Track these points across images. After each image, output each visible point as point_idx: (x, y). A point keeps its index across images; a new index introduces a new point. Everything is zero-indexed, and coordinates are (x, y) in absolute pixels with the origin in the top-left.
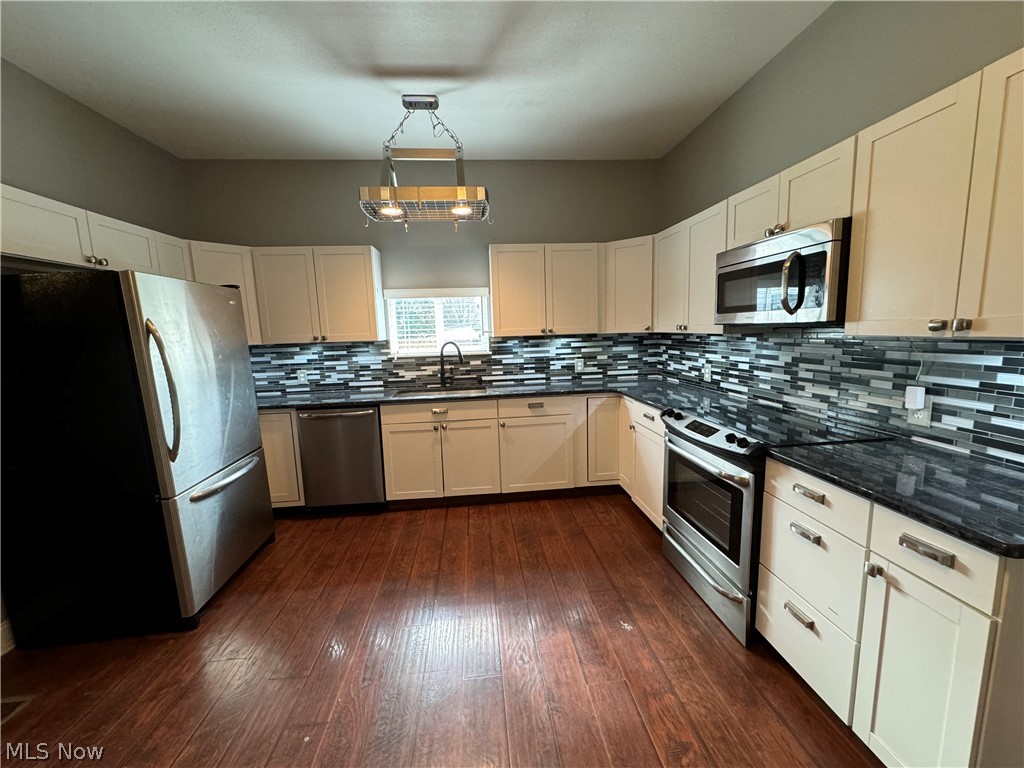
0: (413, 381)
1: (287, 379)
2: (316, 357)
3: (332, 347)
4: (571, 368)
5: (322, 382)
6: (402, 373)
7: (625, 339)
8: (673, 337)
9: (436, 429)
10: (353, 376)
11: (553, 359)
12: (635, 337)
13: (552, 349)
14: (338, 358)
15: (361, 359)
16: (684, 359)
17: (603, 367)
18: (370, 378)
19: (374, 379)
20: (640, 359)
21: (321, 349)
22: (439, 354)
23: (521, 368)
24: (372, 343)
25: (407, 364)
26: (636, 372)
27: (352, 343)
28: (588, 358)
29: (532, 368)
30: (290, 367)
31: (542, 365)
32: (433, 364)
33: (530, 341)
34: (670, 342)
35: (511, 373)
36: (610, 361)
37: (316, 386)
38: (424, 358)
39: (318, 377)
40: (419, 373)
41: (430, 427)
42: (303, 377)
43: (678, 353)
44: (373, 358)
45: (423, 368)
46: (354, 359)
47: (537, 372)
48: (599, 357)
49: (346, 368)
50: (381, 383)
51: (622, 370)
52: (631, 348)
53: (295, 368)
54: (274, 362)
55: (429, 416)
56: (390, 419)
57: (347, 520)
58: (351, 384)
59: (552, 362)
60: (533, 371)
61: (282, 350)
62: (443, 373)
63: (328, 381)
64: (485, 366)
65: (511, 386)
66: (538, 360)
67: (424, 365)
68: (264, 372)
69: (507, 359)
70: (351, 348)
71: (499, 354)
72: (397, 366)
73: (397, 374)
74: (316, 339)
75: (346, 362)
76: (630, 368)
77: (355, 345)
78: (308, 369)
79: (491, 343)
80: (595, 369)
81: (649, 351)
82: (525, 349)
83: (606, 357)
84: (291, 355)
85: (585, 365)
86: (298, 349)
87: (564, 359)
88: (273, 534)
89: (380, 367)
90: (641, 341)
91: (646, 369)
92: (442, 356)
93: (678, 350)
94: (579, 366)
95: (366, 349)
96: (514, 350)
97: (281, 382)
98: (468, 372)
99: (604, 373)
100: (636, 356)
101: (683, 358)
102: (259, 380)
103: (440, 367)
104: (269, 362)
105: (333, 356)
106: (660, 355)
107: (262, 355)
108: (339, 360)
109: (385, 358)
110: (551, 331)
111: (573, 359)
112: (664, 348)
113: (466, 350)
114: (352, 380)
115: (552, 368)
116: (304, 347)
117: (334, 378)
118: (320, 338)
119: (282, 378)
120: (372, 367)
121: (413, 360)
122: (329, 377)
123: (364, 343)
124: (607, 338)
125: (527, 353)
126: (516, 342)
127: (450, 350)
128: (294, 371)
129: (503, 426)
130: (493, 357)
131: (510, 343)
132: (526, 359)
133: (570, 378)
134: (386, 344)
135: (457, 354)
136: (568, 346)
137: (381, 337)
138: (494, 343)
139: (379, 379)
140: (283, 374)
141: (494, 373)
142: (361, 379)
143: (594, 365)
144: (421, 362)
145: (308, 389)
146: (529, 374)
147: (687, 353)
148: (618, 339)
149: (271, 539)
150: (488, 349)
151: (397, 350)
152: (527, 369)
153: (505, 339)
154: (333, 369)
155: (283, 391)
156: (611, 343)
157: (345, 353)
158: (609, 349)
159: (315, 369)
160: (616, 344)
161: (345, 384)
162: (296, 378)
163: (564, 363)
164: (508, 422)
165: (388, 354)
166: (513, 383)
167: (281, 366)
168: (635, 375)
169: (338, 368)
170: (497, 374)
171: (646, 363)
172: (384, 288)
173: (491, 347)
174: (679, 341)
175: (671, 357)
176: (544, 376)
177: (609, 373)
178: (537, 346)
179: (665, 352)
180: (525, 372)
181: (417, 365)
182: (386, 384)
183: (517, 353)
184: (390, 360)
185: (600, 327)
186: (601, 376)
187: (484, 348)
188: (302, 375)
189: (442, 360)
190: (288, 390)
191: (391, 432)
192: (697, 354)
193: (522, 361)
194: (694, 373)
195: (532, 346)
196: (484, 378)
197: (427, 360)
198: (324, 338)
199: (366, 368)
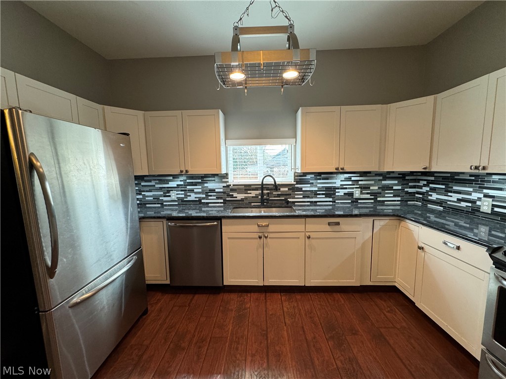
0: (242, 200)
1: (165, 196)
2: (182, 183)
3: (192, 177)
4: (351, 195)
5: (185, 199)
6: (235, 195)
7: (392, 175)
8: (436, 175)
9: (260, 238)
10: (204, 196)
11: (338, 189)
12: (399, 174)
13: (338, 181)
14: (195, 184)
15: (210, 185)
16: (451, 192)
17: (375, 195)
18: (215, 198)
19: (218, 198)
20: (402, 190)
21: (185, 178)
22: (261, 183)
23: (315, 194)
24: (217, 175)
25: (240, 189)
26: (399, 199)
27: (205, 174)
28: (363, 188)
29: (323, 194)
30: (166, 189)
31: (330, 192)
32: (256, 189)
33: (322, 176)
34: (433, 178)
35: (308, 197)
36: (380, 191)
37: (182, 202)
38: (250, 185)
39: (183, 196)
40: (246, 195)
41: (256, 235)
42: (174, 195)
43: (444, 187)
44: (217, 184)
45: (249, 192)
46: (206, 185)
47: (326, 197)
48: (371, 188)
49: (200, 190)
50: (222, 201)
51: (388, 197)
52: (396, 182)
53: (169, 190)
54: (157, 186)
55: (255, 228)
56: (228, 229)
57: (196, 296)
58: (203, 201)
59: (337, 191)
60: (324, 196)
61: (162, 178)
62: (262, 196)
63: (189, 199)
64: (290, 192)
65: (308, 206)
66: (328, 188)
67: (250, 190)
68: (151, 191)
69: (306, 187)
70: (204, 178)
71: (300, 184)
72: (233, 190)
73: (233, 195)
74: (182, 171)
75: (200, 187)
76: (394, 196)
77: (206, 176)
78: (177, 191)
79: (295, 176)
80: (368, 196)
81: (410, 184)
82: (319, 181)
83: (376, 188)
84: (167, 182)
85: (361, 193)
86: (171, 178)
87: (346, 188)
88: (147, 308)
89: (222, 190)
90: (403, 177)
91: (407, 197)
92: (262, 184)
93: (442, 184)
94: (357, 194)
95: (213, 179)
96: (311, 182)
97: (161, 198)
98: (279, 196)
99: (375, 199)
100: (400, 188)
101: (447, 191)
102: (148, 196)
103: (260, 192)
104: (154, 186)
105: (193, 182)
106: (421, 187)
107: (150, 181)
108: (196, 185)
109: (225, 185)
110: (342, 169)
111: (353, 188)
112: (425, 183)
113: (279, 181)
114: (204, 198)
115: (337, 194)
116: (175, 177)
117: (193, 197)
118: (184, 171)
119: (161, 196)
120: (217, 190)
121: (243, 187)
122: (190, 196)
123: (212, 174)
124: (378, 174)
125: (321, 184)
126: (313, 176)
127: (269, 181)
128: (169, 192)
129: (309, 238)
130: (296, 186)
131: (308, 177)
132: (319, 188)
133: (350, 201)
134: (226, 176)
135: (273, 183)
136: (349, 179)
137: (224, 171)
138: (297, 176)
139: (221, 198)
140: (162, 193)
141: (296, 197)
142: (210, 198)
143: (368, 193)
144: (248, 188)
145: (177, 203)
146: (321, 198)
147: (455, 188)
148: (387, 176)
149: (146, 312)
150: (293, 181)
151: (232, 180)
152: (319, 194)
153: (305, 174)
154: (192, 191)
155: (162, 204)
156: (381, 178)
157: (200, 181)
158: (380, 182)
159: (182, 191)
160: (385, 178)
161: (199, 201)
162: (170, 196)
163: (346, 191)
164: (312, 235)
165: (228, 182)
166: (309, 203)
167: (161, 188)
168: (398, 201)
169: (195, 191)
170: (298, 198)
171: (407, 193)
172: (226, 139)
173: (295, 179)
174: (444, 178)
175: (433, 190)
176: (331, 199)
177: (379, 199)
178: (327, 179)
179: (425, 185)
180: (318, 196)
181: (245, 190)
182: (225, 202)
183: (313, 183)
184: (228, 186)
185: (379, 167)
186: (372, 201)
187: (290, 180)
188: (173, 194)
189: (262, 187)
190: (164, 204)
191: (229, 238)
192: (471, 190)
193: (316, 189)
194: (463, 204)
195: (323, 179)
196: (290, 200)
197: (252, 187)
198: (187, 171)
199: (213, 191)
